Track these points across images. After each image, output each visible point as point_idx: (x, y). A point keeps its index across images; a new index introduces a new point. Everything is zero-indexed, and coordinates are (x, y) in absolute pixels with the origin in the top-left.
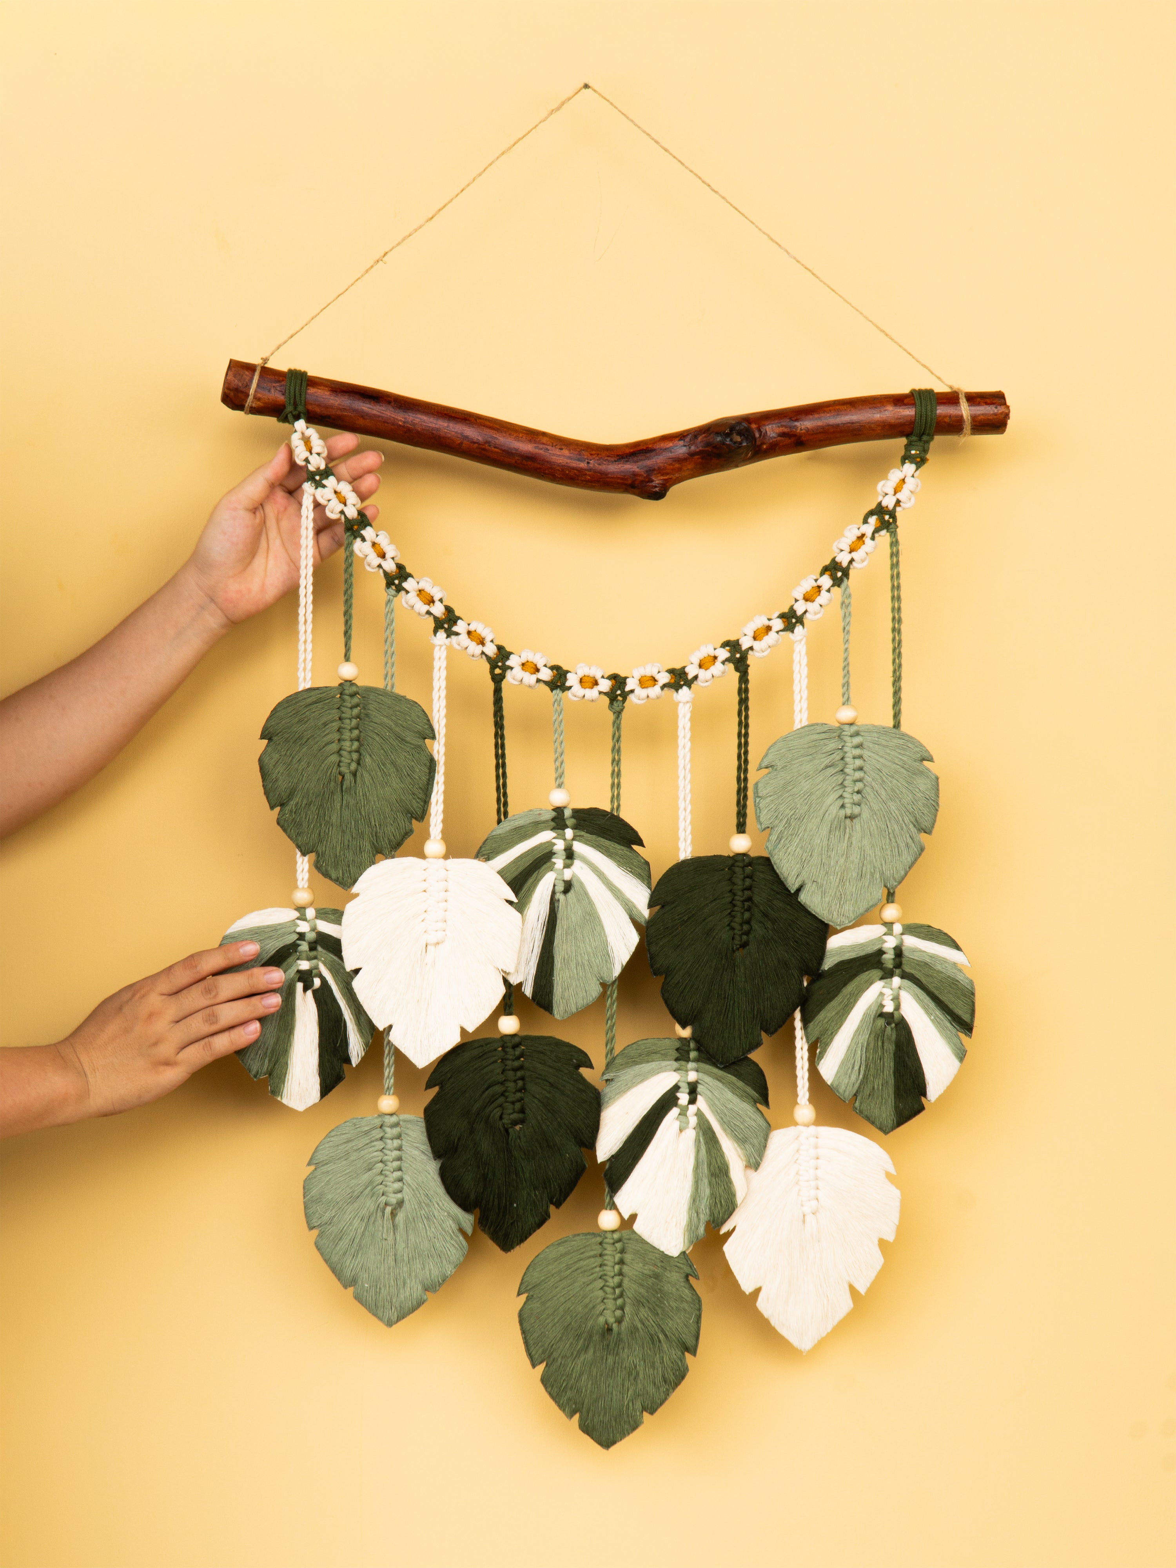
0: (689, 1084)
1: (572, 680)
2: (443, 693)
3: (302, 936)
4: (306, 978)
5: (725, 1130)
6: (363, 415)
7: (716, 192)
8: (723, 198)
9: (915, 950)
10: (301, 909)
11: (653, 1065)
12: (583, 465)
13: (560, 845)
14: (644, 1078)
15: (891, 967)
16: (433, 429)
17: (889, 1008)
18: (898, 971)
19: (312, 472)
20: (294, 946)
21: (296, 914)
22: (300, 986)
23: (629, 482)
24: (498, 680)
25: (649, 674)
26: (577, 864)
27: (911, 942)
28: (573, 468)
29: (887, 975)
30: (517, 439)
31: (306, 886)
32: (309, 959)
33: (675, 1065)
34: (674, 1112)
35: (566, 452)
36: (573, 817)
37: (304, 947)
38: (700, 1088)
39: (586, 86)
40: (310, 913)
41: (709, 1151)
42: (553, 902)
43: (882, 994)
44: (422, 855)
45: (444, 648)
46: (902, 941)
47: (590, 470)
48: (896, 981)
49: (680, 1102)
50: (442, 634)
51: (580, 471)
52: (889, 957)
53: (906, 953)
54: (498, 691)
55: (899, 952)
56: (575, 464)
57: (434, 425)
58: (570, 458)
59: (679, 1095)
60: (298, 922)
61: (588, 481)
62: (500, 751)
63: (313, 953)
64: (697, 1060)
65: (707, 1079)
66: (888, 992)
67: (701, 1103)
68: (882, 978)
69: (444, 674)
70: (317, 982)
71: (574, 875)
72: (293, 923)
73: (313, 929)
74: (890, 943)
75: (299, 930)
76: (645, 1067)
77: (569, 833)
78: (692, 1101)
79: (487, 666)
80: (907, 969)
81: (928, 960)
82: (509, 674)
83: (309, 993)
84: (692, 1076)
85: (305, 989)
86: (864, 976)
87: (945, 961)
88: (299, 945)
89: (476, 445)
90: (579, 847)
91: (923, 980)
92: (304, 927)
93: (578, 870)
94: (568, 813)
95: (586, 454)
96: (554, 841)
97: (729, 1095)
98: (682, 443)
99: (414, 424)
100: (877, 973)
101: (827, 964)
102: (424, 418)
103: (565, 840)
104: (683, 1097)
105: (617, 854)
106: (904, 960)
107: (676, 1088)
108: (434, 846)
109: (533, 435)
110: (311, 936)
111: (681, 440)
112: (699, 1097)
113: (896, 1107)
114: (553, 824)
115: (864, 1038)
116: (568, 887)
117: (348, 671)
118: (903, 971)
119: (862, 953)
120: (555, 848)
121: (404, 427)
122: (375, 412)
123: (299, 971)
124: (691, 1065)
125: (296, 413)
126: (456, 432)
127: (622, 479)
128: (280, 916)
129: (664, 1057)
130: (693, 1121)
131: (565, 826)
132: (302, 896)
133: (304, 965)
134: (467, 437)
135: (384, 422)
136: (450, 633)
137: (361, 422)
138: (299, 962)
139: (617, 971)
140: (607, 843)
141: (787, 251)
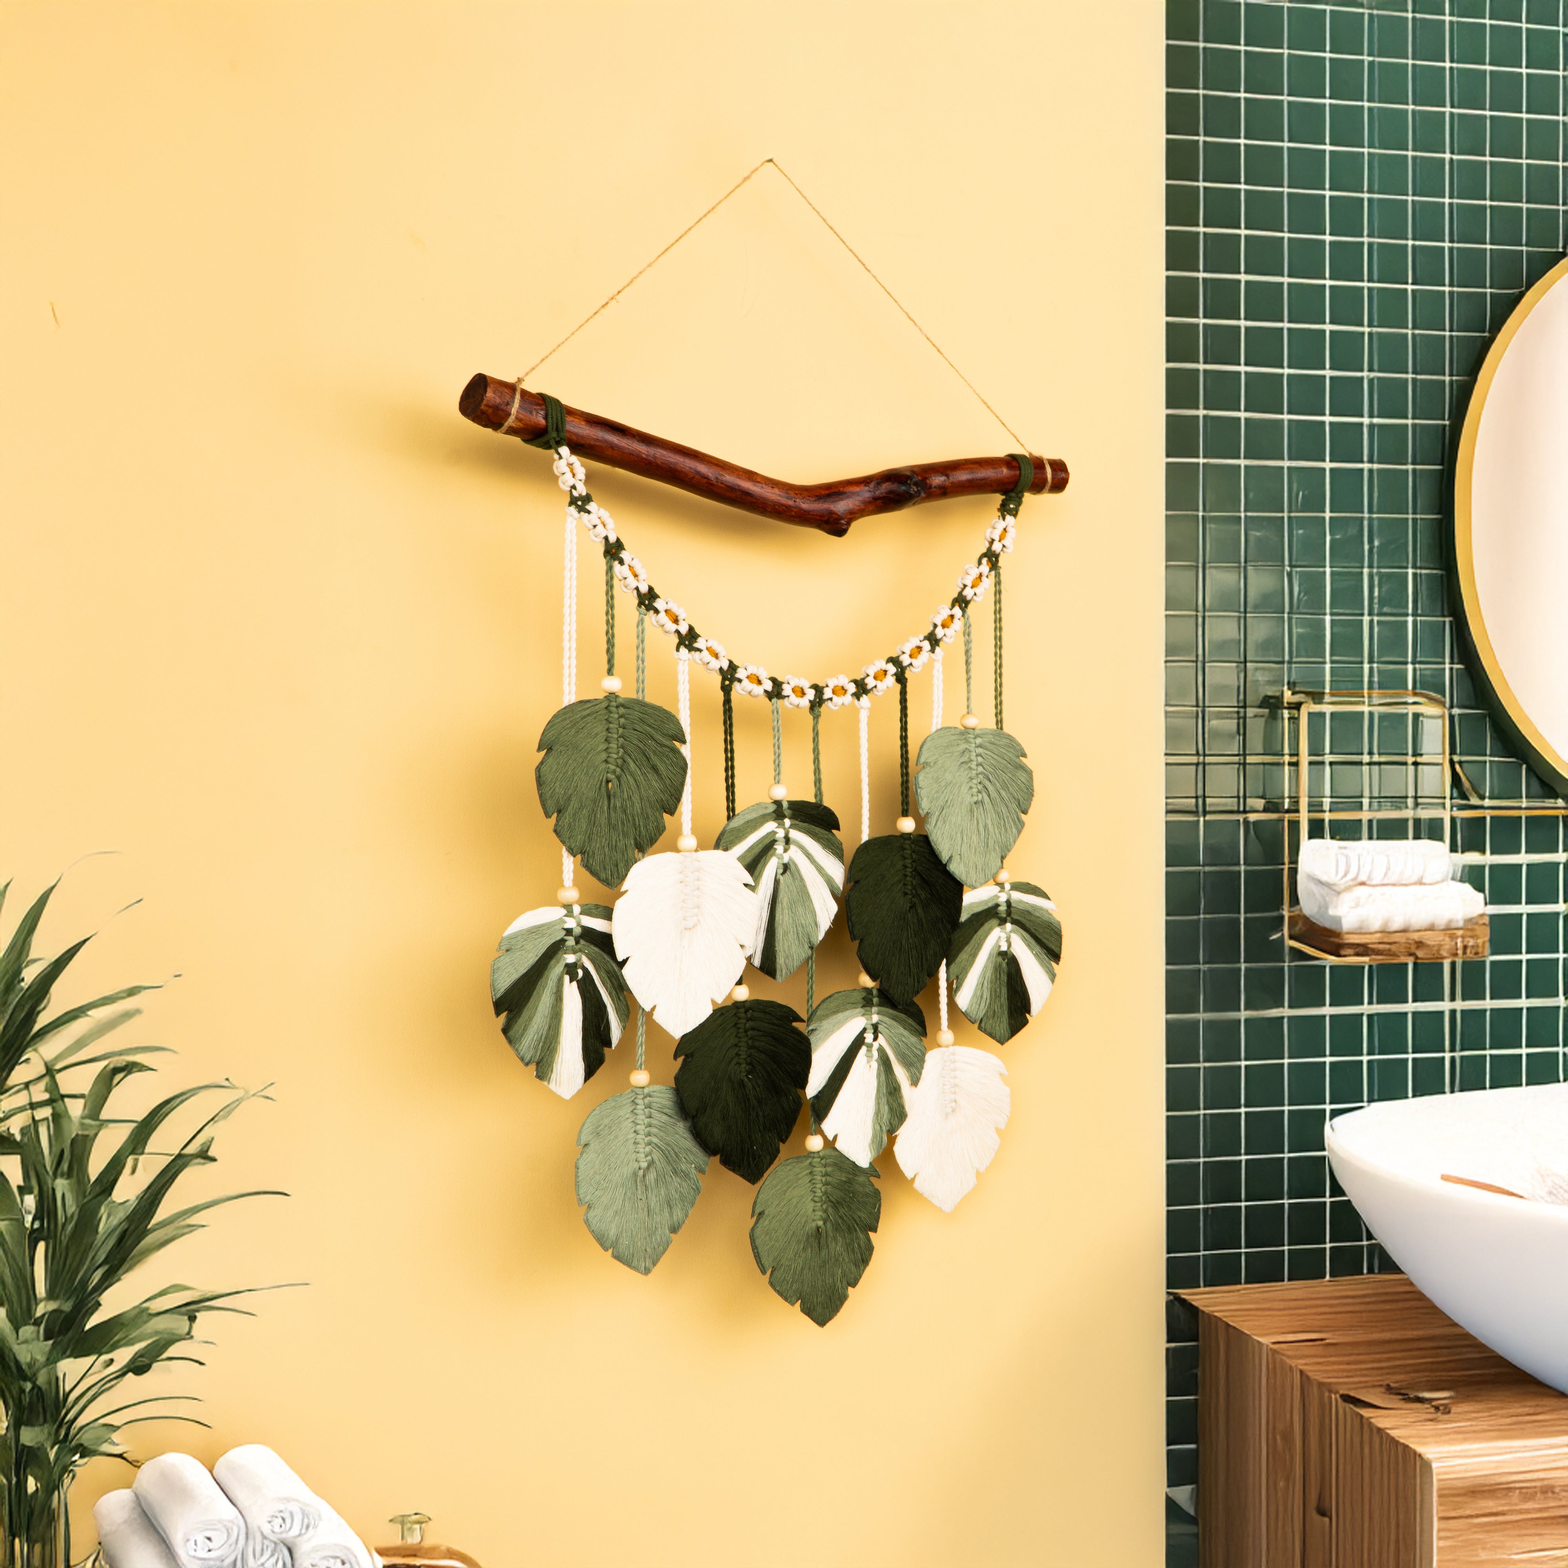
0: (873, 1025)
1: (787, 690)
2: (688, 704)
3: (569, 932)
4: (571, 970)
5: (898, 1059)
6: (613, 447)
7: (869, 271)
8: (875, 277)
9: (1021, 902)
10: (568, 907)
11: (847, 1013)
12: (791, 503)
13: (781, 834)
14: (840, 1025)
15: (1004, 916)
16: (671, 463)
17: (1004, 948)
18: (1008, 918)
19: (576, 498)
20: (562, 941)
21: (564, 912)
22: (567, 978)
23: (826, 518)
24: (727, 690)
25: (840, 684)
26: (793, 848)
27: (1016, 896)
28: (783, 505)
29: (1002, 922)
30: (739, 477)
31: (571, 885)
32: (574, 952)
33: (862, 1010)
34: (864, 1049)
35: (776, 491)
36: (789, 808)
37: (571, 941)
38: (880, 1028)
39: (771, 161)
40: (577, 909)
41: (887, 1078)
42: (777, 882)
43: (1000, 938)
44: (677, 850)
45: (687, 662)
46: (1010, 896)
47: (796, 507)
48: (1009, 926)
49: (867, 1041)
50: (683, 649)
51: (788, 507)
52: (1003, 908)
53: (1013, 905)
54: (727, 701)
55: (1009, 903)
56: (784, 501)
57: (672, 460)
58: (780, 496)
59: (865, 1035)
60: (566, 919)
61: (793, 516)
62: (729, 755)
63: (579, 946)
64: (879, 1005)
65: (886, 1019)
66: (1003, 936)
67: (881, 1039)
68: (1000, 925)
69: (687, 686)
70: (580, 973)
71: (791, 859)
72: (561, 921)
73: (579, 924)
74: (1003, 898)
75: (567, 926)
76: (840, 1016)
77: (787, 822)
78: (875, 1039)
79: (720, 678)
80: (1015, 917)
81: (1030, 909)
82: (736, 685)
83: (575, 984)
84: (875, 1018)
85: (571, 981)
86: (987, 926)
87: (1041, 909)
88: (566, 941)
89: (705, 480)
90: (795, 834)
91: (1028, 925)
92: (571, 923)
93: (794, 854)
94: (785, 805)
95: (792, 493)
96: (777, 830)
97: (902, 1030)
98: (867, 488)
99: (655, 458)
100: (994, 922)
101: (964, 917)
102: (664, 452)
103: (784, 829)
104: (869, 1037)
105: (822, 838)
106: (1012, 909)
107: (865, 1030)
108: (688, 841)
109: (750, 475)
110: (578, 931)
111: (866, 485)
112: (880, 1035)
113: (1010, 1024)
114: (774, 815)
115: (989, 974)
116: (786, 867)
117: (613, 684)
118: (1012, 918)
119: (986, 907)
120: (777, 836)
121: (646, 459)
122: (623, 444)
123: (567, 965)
124: (875, 1009)
125: (558, 439)
126: (690, 468)
127: (820, 516)
128: (550, 914)
129: (854, 1005)
130: (875, 1054)
131: (784, 817)
132: (570, 894)
133: (570, 958)
134: (698, 473)
135: (630, 454)
136: (691, 648)
137: (609, 452)
138: (566, 956)
139: (821, 936)
140: (817, 830)
141: (920, 330)
